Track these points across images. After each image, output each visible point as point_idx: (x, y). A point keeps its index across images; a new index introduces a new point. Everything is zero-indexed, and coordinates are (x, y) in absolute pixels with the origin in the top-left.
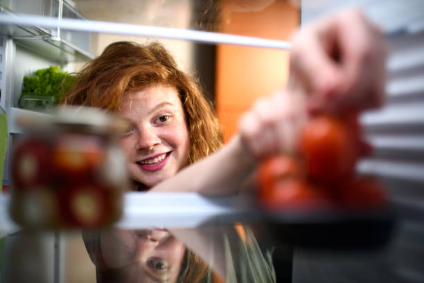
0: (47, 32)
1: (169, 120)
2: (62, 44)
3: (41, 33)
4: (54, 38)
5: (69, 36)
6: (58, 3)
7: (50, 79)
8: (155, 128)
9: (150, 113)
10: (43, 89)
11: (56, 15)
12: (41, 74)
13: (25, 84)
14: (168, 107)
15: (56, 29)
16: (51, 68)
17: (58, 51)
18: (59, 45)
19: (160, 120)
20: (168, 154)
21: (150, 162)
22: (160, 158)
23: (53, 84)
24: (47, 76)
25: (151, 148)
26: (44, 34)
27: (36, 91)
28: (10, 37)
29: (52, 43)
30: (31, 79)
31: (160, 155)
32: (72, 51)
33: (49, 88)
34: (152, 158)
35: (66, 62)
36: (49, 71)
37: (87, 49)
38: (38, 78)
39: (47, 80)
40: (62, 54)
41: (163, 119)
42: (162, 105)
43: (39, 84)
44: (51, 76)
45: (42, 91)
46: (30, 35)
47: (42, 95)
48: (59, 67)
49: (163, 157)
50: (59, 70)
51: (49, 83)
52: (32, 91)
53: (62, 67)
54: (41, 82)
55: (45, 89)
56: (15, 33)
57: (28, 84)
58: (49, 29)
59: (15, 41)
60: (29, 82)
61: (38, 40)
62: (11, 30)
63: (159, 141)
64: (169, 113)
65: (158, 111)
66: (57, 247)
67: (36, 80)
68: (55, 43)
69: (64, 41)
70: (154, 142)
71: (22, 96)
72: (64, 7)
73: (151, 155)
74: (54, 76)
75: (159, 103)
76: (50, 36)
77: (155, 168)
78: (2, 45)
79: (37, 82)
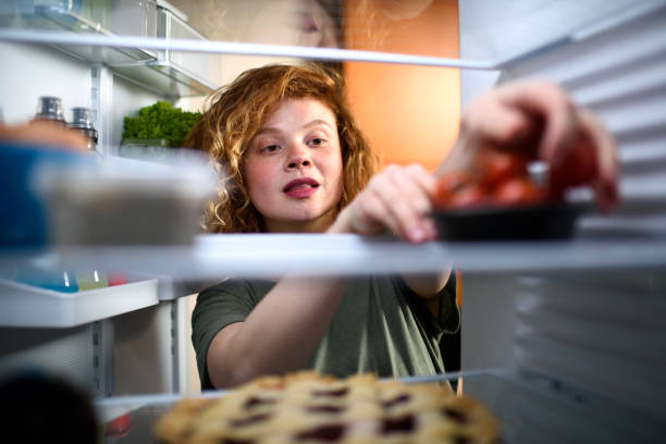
0: (152, 54)
1: (323, 144)
2: (172, 70)
3: (144, 56)
4: (161, 63)
7: (158, 117)
10: (150, 132)
12: (146, 113)
13: (126, 128)
15: (163, 51)
16: (159, 104)
17: (167, 81)
18: (166, 71)
19: (314, 142)
23: (163, 124)
24: (154, 114)
27: (140, 134)
28: (103, 64)
29: (159, 69)
30: (133, 120)
33: (157, 130)
35: (178, 97)
36: (156, 108)
38: (142, 120)
39: (155, 120)
40: (172, 85)
43: (143, 126)
44: (159, 114)
45: (149, 134)
46: (128, 58)
47: (148, 138)
48: (169, 102)
50: (168, 105)
51: (156, 124)
52: (135, 135)
53: (173, 102)
54: (146, 124)
55: (152, 133)
56: (110, 59)
57: (129, 126)
59: (112, 69)
60: (132, 124)
61: (141, 67)
62: (105, 54)
68: (163, 70)
69: (174, 66)
76: (156, 59)
78: (95, 75)
79: (142, 124)
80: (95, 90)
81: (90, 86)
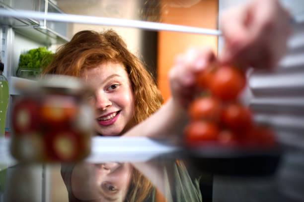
0: (37, 22)
1: (118, 87)
2: (48, 31)
3: (33, 23)
4: (42, 27)
5: (52, 26)
6: (45, 2)
7: (39, 56)
8: (108, 94)
9: (103, 83)
10: (34, 64)
11: (43, 11)
12: (32, 53)
13: (21, 60)
14: (117, 78)
15: (43, 21)
16: (39, 49)
17: (44, 36)
18: (45, 32)
19: (112, 88)
20: (118, 113)
21: (105, 119)
22: (112, 116)
23: (41, 60)
24: (37, 54)
25: (104, 109)
26: (34, 24)
27: (29, 64)
28: (10, 26)
29: (40, 30)
30: (26, 57)
31: (112, 113)
32: (55, 36)
33: (38, 62)
34: (106, 116)
35: (50, 44)
36: (38, 51)
37: (65, 35)
38: (30, 55)
39: (37, 57)
40: (47, 39)
41: (114, 87)
42: (112, 76)
43: (30, 60)
44: (39, 54)
45: (33, 65)
46: (25, 25)
47: (33, 68)
48: (45, 48)
49: (114, 115)
50: (44, 50)
51: (38, 59)
52: (26, 65)
53: (47, 48)
54: (32, 59)
55: (35, 64)
56: (14, 24)
58: (38, 20)
59: (14, 29)
60: (24, 59)
61: (30, 29)
62: (11, 21)
63: (110, 104)
64: (118, 82)
65: (109, 81)
66: (44, 176)
67: (29, 57)
68: (43, 31)
69: (48, 29)
70: (106, 104)
71: (19, 69)
72: (49, 4)
73: (105, 114)
74: (42, 54)
75: (109, 75)
76: (39, 25)
77: (108, 124)
78: (5, 32)
79: (30, 59)
80: (4, 40)
81: (2, 37)
